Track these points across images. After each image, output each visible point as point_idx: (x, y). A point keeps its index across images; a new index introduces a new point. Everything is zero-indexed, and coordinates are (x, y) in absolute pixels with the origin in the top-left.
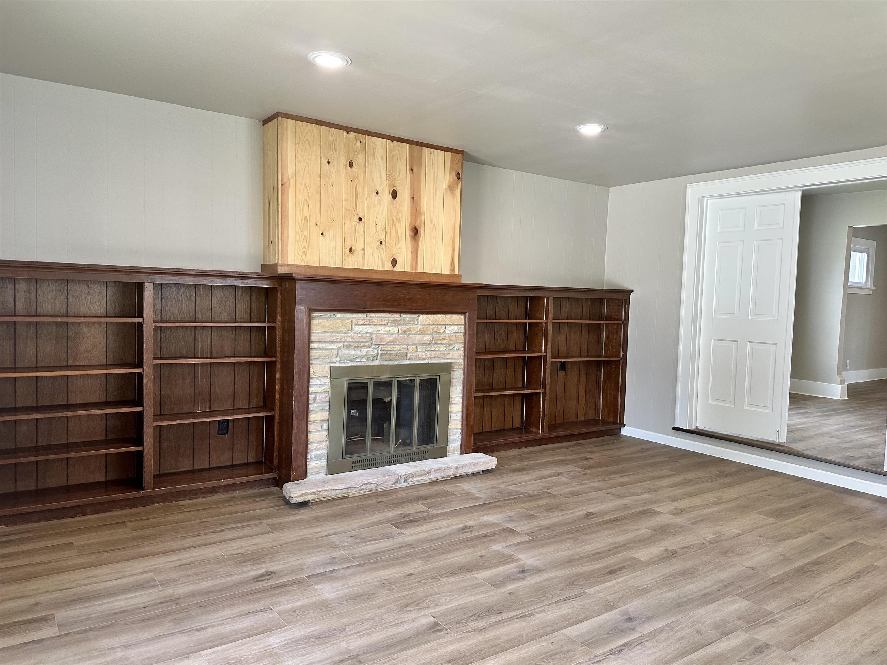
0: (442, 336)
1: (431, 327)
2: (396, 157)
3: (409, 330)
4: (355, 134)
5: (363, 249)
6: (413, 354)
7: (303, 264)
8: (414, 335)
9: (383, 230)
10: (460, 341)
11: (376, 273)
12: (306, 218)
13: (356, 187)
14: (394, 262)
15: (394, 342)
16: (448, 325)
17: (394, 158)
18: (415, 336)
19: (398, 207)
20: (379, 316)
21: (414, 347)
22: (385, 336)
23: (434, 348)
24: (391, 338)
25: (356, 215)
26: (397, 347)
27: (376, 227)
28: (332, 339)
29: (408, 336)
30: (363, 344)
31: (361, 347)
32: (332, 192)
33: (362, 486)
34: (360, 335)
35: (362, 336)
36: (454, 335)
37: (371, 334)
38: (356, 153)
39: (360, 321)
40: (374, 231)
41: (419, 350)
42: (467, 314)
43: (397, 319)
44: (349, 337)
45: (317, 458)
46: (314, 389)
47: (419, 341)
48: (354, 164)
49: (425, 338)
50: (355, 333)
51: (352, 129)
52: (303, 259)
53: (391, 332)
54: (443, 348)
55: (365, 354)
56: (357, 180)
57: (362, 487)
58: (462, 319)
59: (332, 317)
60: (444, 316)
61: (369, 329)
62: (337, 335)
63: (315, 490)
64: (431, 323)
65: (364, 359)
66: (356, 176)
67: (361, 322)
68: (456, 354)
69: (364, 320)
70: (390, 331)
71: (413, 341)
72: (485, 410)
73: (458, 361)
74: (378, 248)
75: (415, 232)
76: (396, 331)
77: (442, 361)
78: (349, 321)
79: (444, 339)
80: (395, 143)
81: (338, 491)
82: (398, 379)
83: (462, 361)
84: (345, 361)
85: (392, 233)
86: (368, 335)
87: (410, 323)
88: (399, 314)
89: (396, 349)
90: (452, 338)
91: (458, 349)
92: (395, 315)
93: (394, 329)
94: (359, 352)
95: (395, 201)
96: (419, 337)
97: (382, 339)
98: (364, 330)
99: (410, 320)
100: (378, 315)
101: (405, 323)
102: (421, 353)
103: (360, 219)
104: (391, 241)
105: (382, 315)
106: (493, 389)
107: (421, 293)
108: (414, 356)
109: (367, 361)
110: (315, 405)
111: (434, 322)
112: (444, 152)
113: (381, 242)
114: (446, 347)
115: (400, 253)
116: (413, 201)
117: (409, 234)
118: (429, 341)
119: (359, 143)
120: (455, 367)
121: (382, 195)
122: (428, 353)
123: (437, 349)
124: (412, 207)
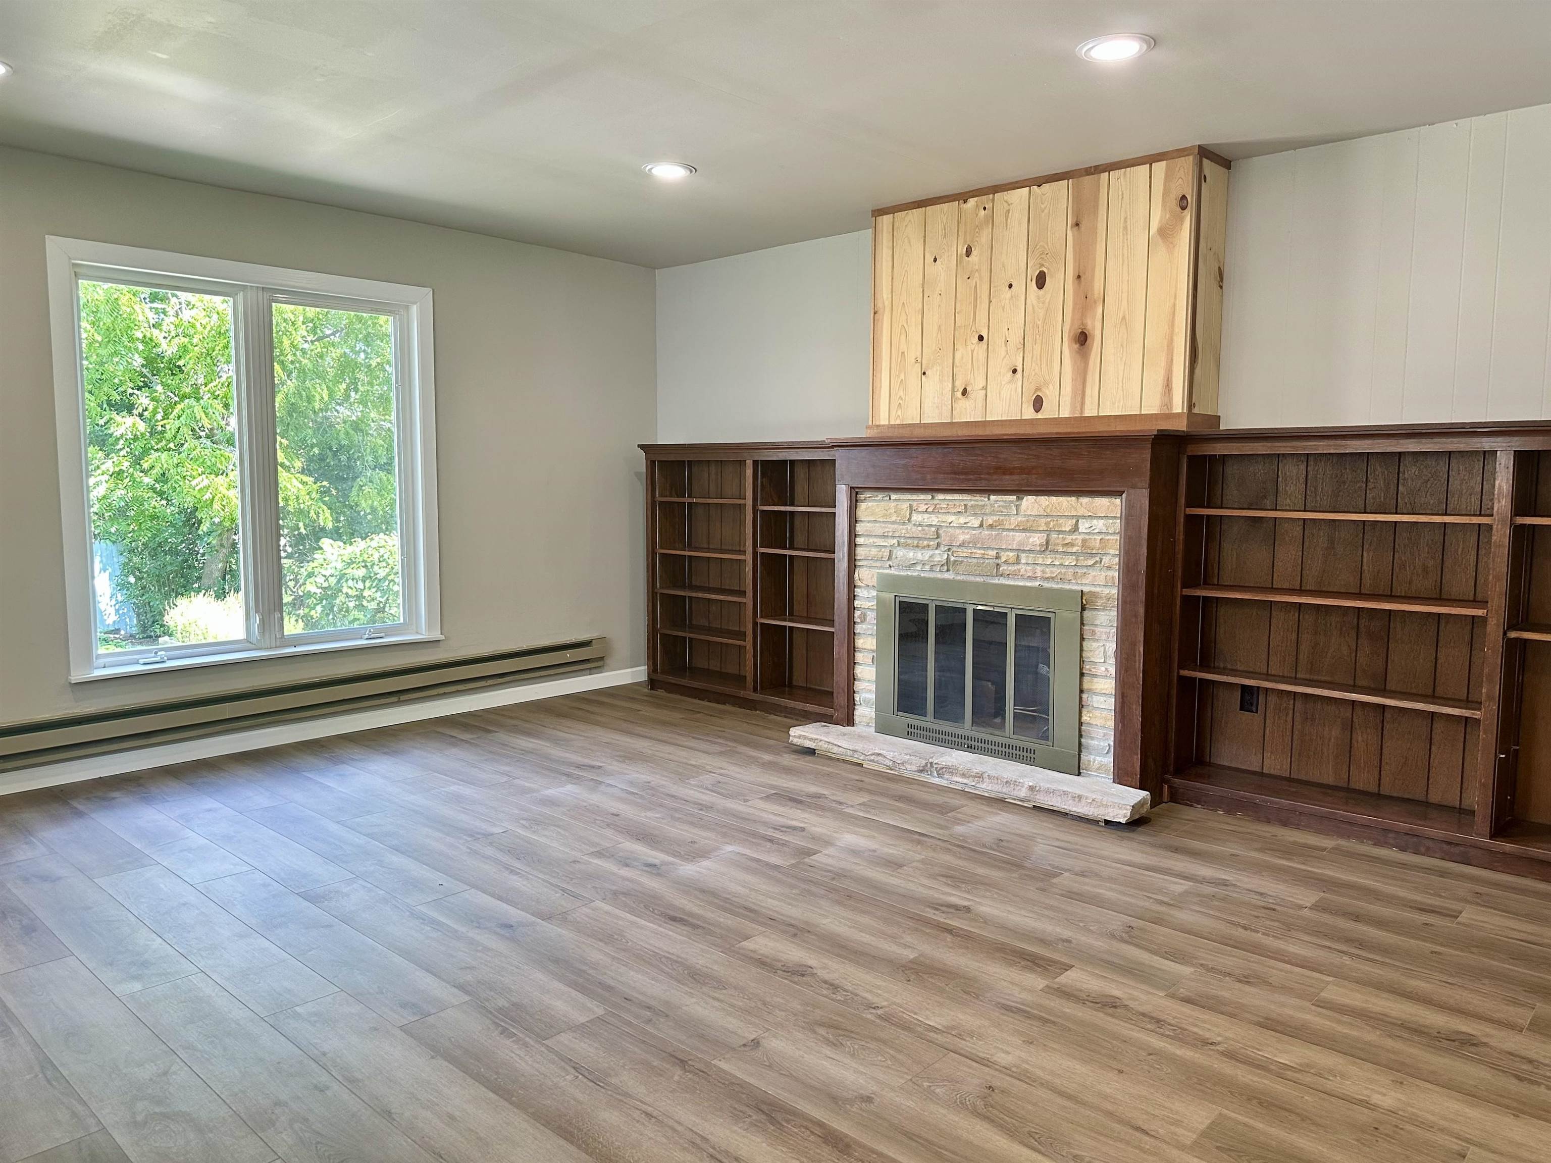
0: (1069, 539)
1: (1043, 520)
2: (1046, 211)
3: (1000, 523)
4: (976, 199)
5: (985, 388)
6: (1010, 568)
7: (898, 422)
8: (1011, 533)
9: (1018, 349)
10: (1112, 552)
11: (1002, 425)
12: (903, 353)
13: (976, 287)
14: (1038, 403)
15: (974, 543)
16: (1084, 517)
17: (1043, 214)
18: (1013, 536)
19: (1047, 301)
20: (951, 498)
21: (1011, 554)
22: (958, 531)
23: (1050, 560)
24: (967, 537)
25: (974, 333)
26: (978, 551)
27: (1006, 345)
28: (880, 532)
29: (998, 534)
30: (925, 543)
31: (923, 548)
32: (939, 306)
33: (872, 755)
34: (920, 528)
35: (923, 530)
36: (1099, 537)
37: (938, 528)
38: (977, 230)
39: (921, 506)
40: (1003, 353)
41: (1023, 561)
42: (1124, 495)
43: (980, 503)
44: (902, 530)
45: (867, 702)
46: (860, 603)
47: (1020, 544)
48: (973, 249)
49: (1031, 540)
50: (915, 525)
51: (971, 194)
52: (899, 416)
53: (969, 525)
54: (1070, 561)
55: (926, 558)
56: (977, 275)
57: (872, 758)
58: (1116, 506)
59: (886, 498)
60: (1074, 498)
61: (934, 520)
62: (889, 526)
63: (815, 736)
64: (1042, 512)
65: (927, 568)
66: (977, 267)
67: (923, 508)
68: (1102, 578)
69: (926, 504)
70: (965, 523)
71: (1010, 544)
72: (1359, 738)
73: (1106, 591)
74: (1010, 382)
75: (1082, 338)
76: (976, 523)
77: (1067, 587)
78: (906, 505)
79: (1071, 544)
80: (1046, 187)
81: (841, 749)
82: (975, 607)
83: (1115, 591)
84: (901, 567)
85: (1035, 352)
86: (933, 529)
87: (1002, 512)
88: (987, 496)
89: (977, 556)
90: (1092, 544)
91: (1109, 568)
92: (978, 497)
93: (973, 521)
94: (919, 555)
95: (1041, 292)
96: (1019, 536)
97: (953, 538)
98: (925, 520)
99: (1002, 506)
100: (948, 497)
101: (993, 511)
102: (1024, 567)
103: (981, 338)
104: (1034, 364)
105: (957, 497)
106: (1385, 690)
107: (1020, 456)
108: (1010, 570)
109: (931, 570)
110: (864, 626)
111: (1048, 511)
112: (1151, 164)
113: (1015, 371)
114: (1077, 560)
115: (1051, 386)
116: (1080, 283)
117: (1069, 347)
118: (1041, 545)
119: (982, 212)
120: (1100, 602)
121: (1019, 287)
122: (1038, 568)
123: (1057, 563)
124: (1076, 293)
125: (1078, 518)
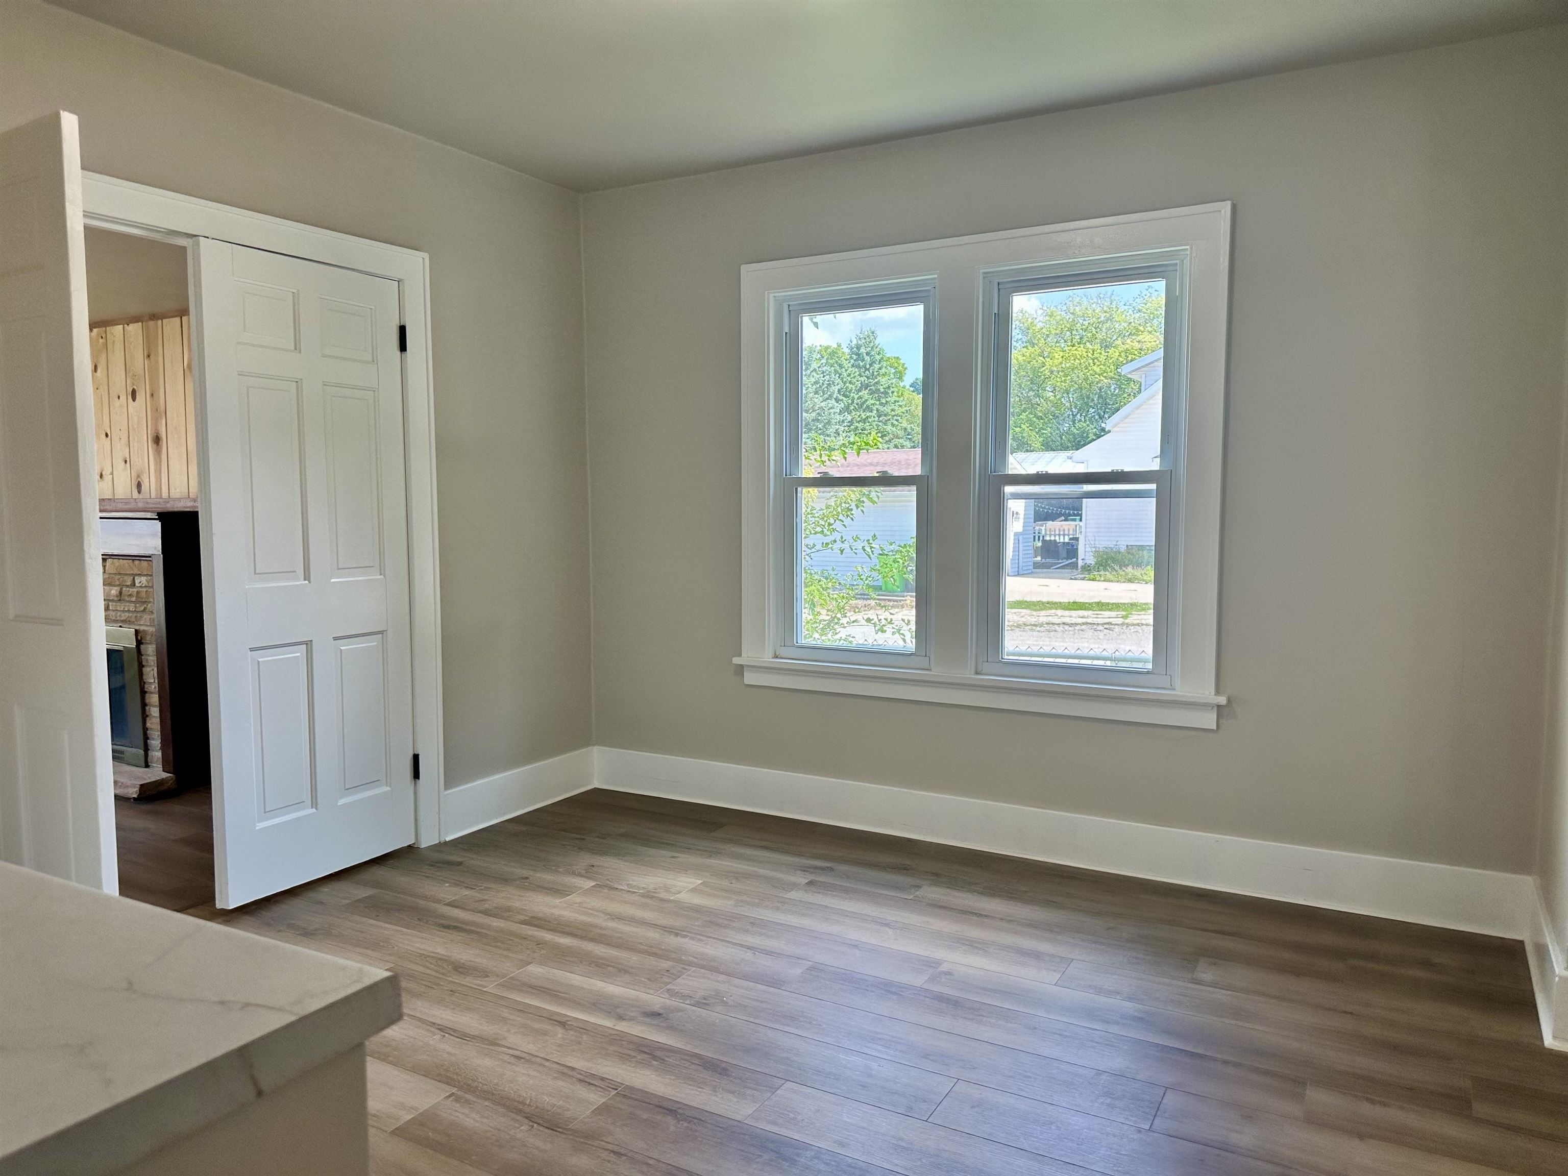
0: (131, 591)
1: (117, 577)
2: (133, 344)
4: (97, 330)
5: (112, 474)
9: (126, 445)
13: (102, 396)
16: (137, 575)
17: (131, 345)
19: (138, 411)
23: (123, 608)
25: (103, 431)
27: (120, 442)
36: (145, 590)
38: (99, 353)
40: (119, 448)
41: (110, 608)
48: (98, 368)
49: (113, 592)
51: (94, 326)
54: (132, 608)
56: (102, 387)
60: (131, 561)
64: (117, 572)
66: (101, 381)
68: (149, 619)
73: (151, 629)
74: (124, 469)
75: (157, 440)
79: (132, 595)
80: (131, 326)
85: (135, 448)
90: (142, 595)
91: (151, 612)
95: (135, 404)
102: (111, 613)
104: (135, 457)
111: (120, 570)
112: (181, 318)
113: (126, 462)
114: (136, 607)
115: (144, 475)
116: (153, 398)
117: (152, 447)
118: (117, 596)
119: (101, 340)
120: (148, 637)
121: (123, 398)
122: (119, 613)
123: (126, 609)
124: (152, 405)
125: (134, 575)
